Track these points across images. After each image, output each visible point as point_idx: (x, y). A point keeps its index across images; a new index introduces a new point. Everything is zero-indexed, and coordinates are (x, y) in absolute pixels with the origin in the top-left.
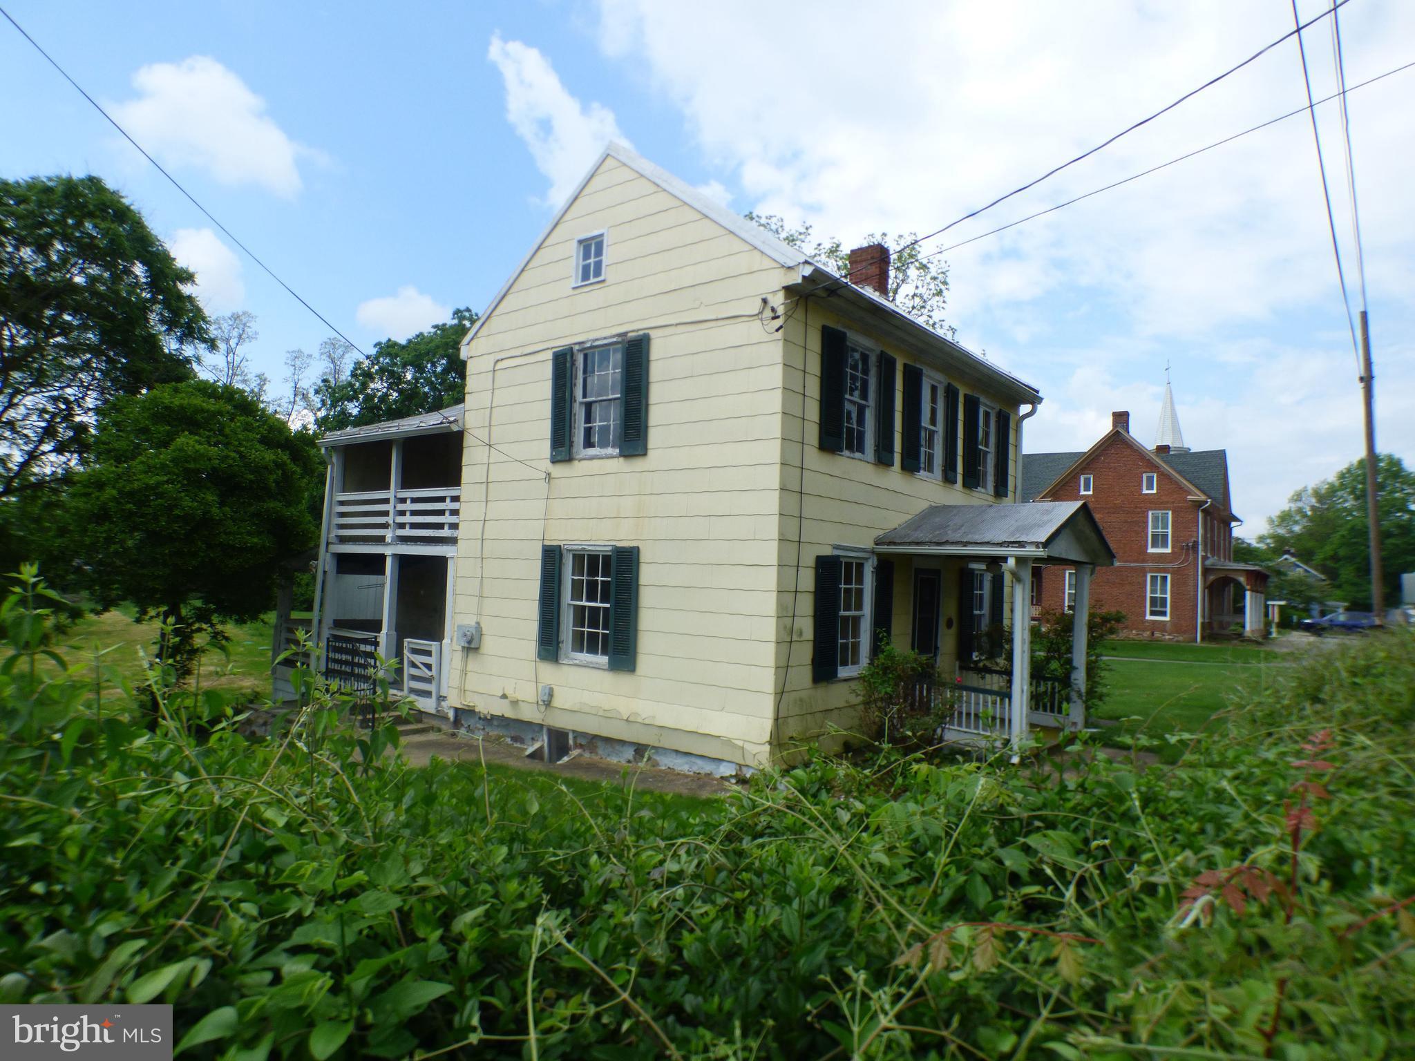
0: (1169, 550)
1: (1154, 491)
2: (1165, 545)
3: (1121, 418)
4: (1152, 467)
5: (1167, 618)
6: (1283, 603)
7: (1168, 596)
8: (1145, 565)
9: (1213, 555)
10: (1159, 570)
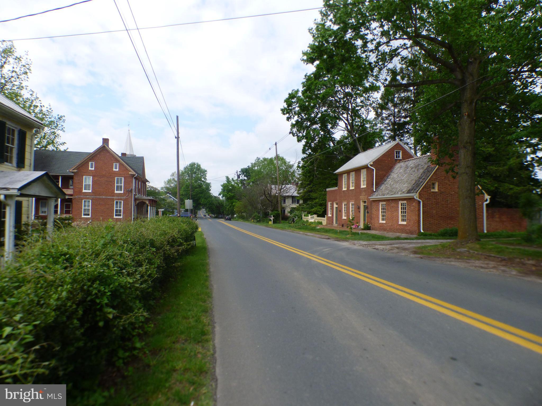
0: (122, 192)
1: (118, 170)
2: (121, 190)
3: (106, 141)
4: (117, 161)
5: (121, 217)
6: (163, 210)
7: (122, 209)
8: (114, 197)
9: (139, 194)
10: (119, 199)
